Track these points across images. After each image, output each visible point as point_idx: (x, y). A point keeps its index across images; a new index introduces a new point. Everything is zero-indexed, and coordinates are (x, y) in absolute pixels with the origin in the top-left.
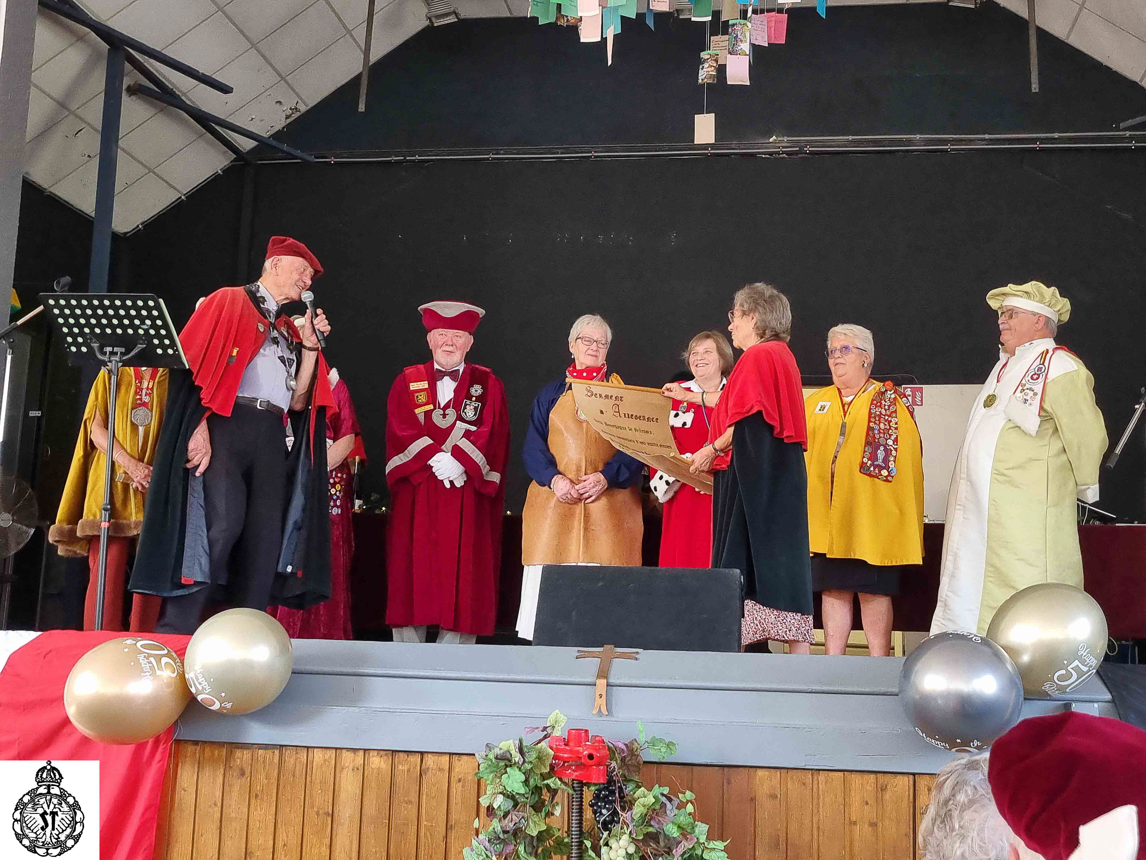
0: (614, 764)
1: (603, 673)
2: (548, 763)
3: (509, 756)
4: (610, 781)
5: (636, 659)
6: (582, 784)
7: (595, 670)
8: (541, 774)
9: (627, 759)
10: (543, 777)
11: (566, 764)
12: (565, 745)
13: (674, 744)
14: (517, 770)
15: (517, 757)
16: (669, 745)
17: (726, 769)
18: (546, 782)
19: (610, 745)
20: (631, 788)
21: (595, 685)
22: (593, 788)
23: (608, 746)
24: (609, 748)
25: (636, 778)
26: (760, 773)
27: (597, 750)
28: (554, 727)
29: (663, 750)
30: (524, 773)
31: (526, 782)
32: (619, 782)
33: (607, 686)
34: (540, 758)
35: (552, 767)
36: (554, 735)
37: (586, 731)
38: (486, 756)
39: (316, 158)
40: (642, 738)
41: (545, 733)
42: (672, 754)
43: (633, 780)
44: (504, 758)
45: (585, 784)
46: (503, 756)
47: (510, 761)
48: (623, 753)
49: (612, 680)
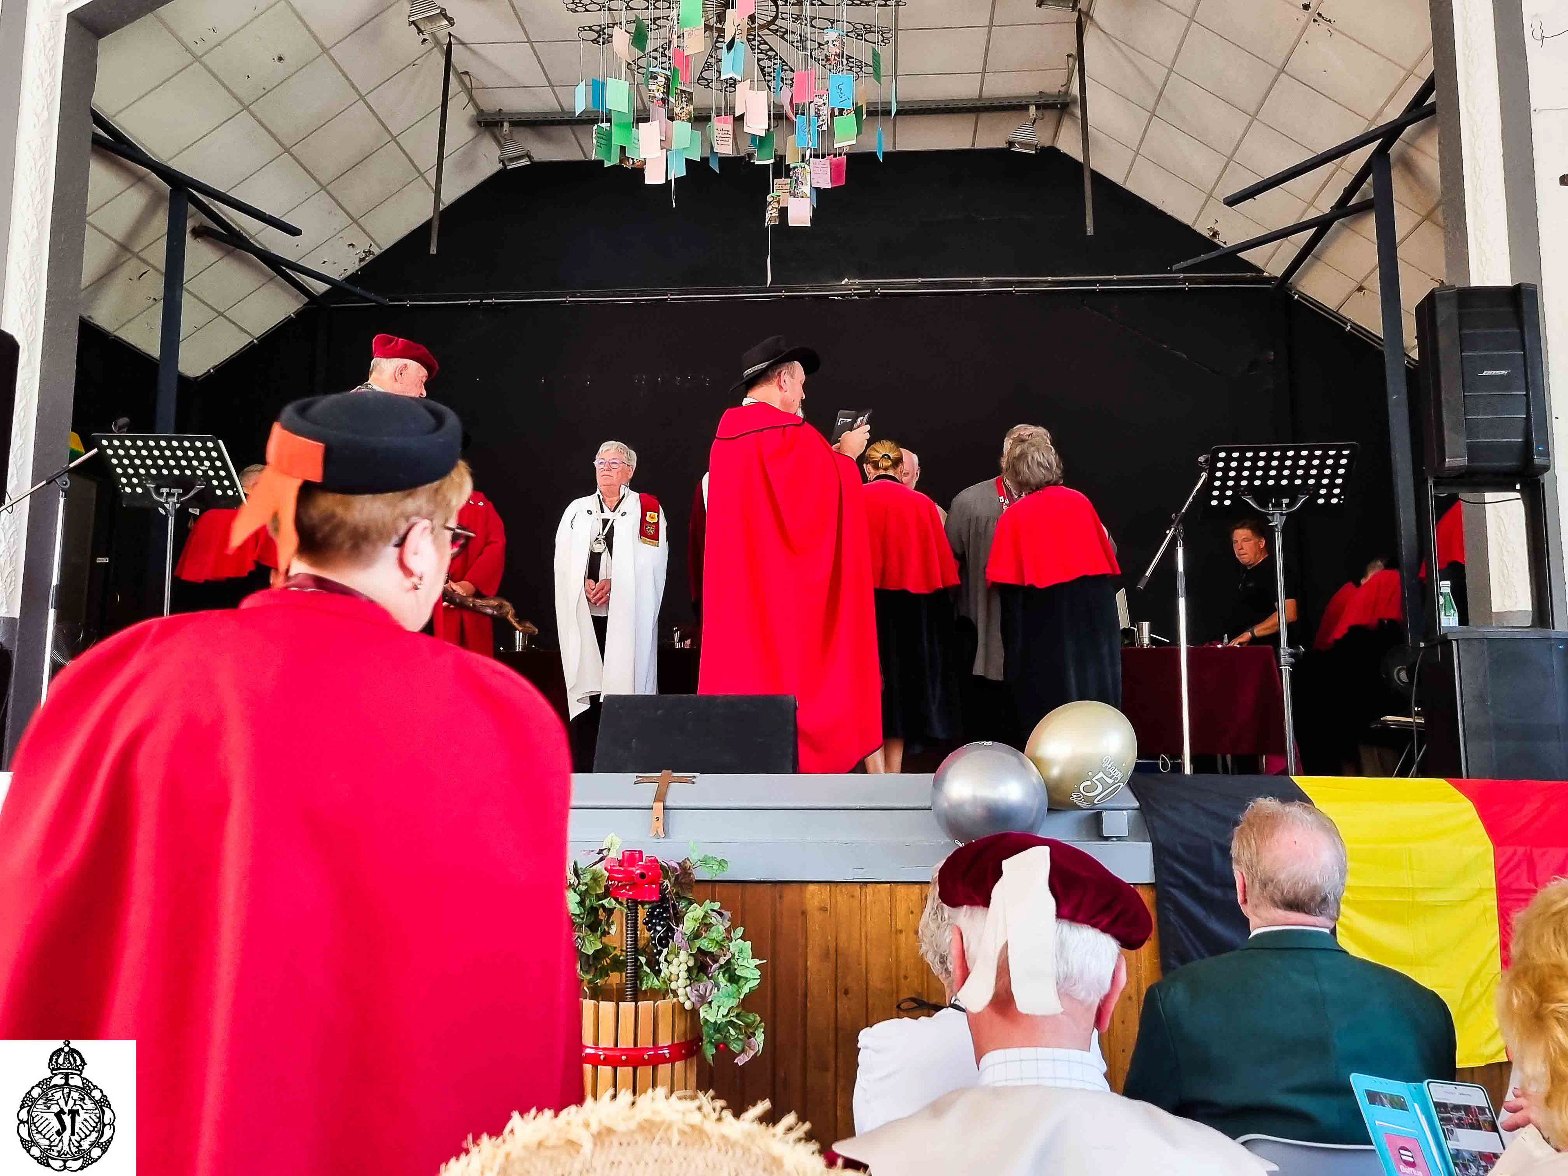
0: (666, 882)
1: (660, 797)
2: (603, 884)
5: (693, 783)
6: (636, 903)
7: (652, 794)
8: (597, 895)
9: (680, 878)
11: (620, 884)
12: (620, 866)
13: (726, 862)
15: (572, 879)
16: (722, 863)
17: (779, 886)
18: (600, 902)
19: (664, 864)
20: (684, 904)
21: (652, 809)
22: (647, 907)
23: (661, 865)
24: (662, 867)
25: (690, 896)
26: (811, 887)
27: (650, 870)
28: (609, 849)
29: (715, 867)
30: (580, 895)
31: (581, 903)
32: (672, 899)
33: (664, 809)
34: (595, 879)
35: (607, 888)
36: (609, 856)
37: (641, 852)
39: (390, 301)
40: (695, 857)
41: (601, 855)
42: (724, 872)
43: (686, 897)
45: (640, 903)
48: (676, 872)
49: (669, 803)
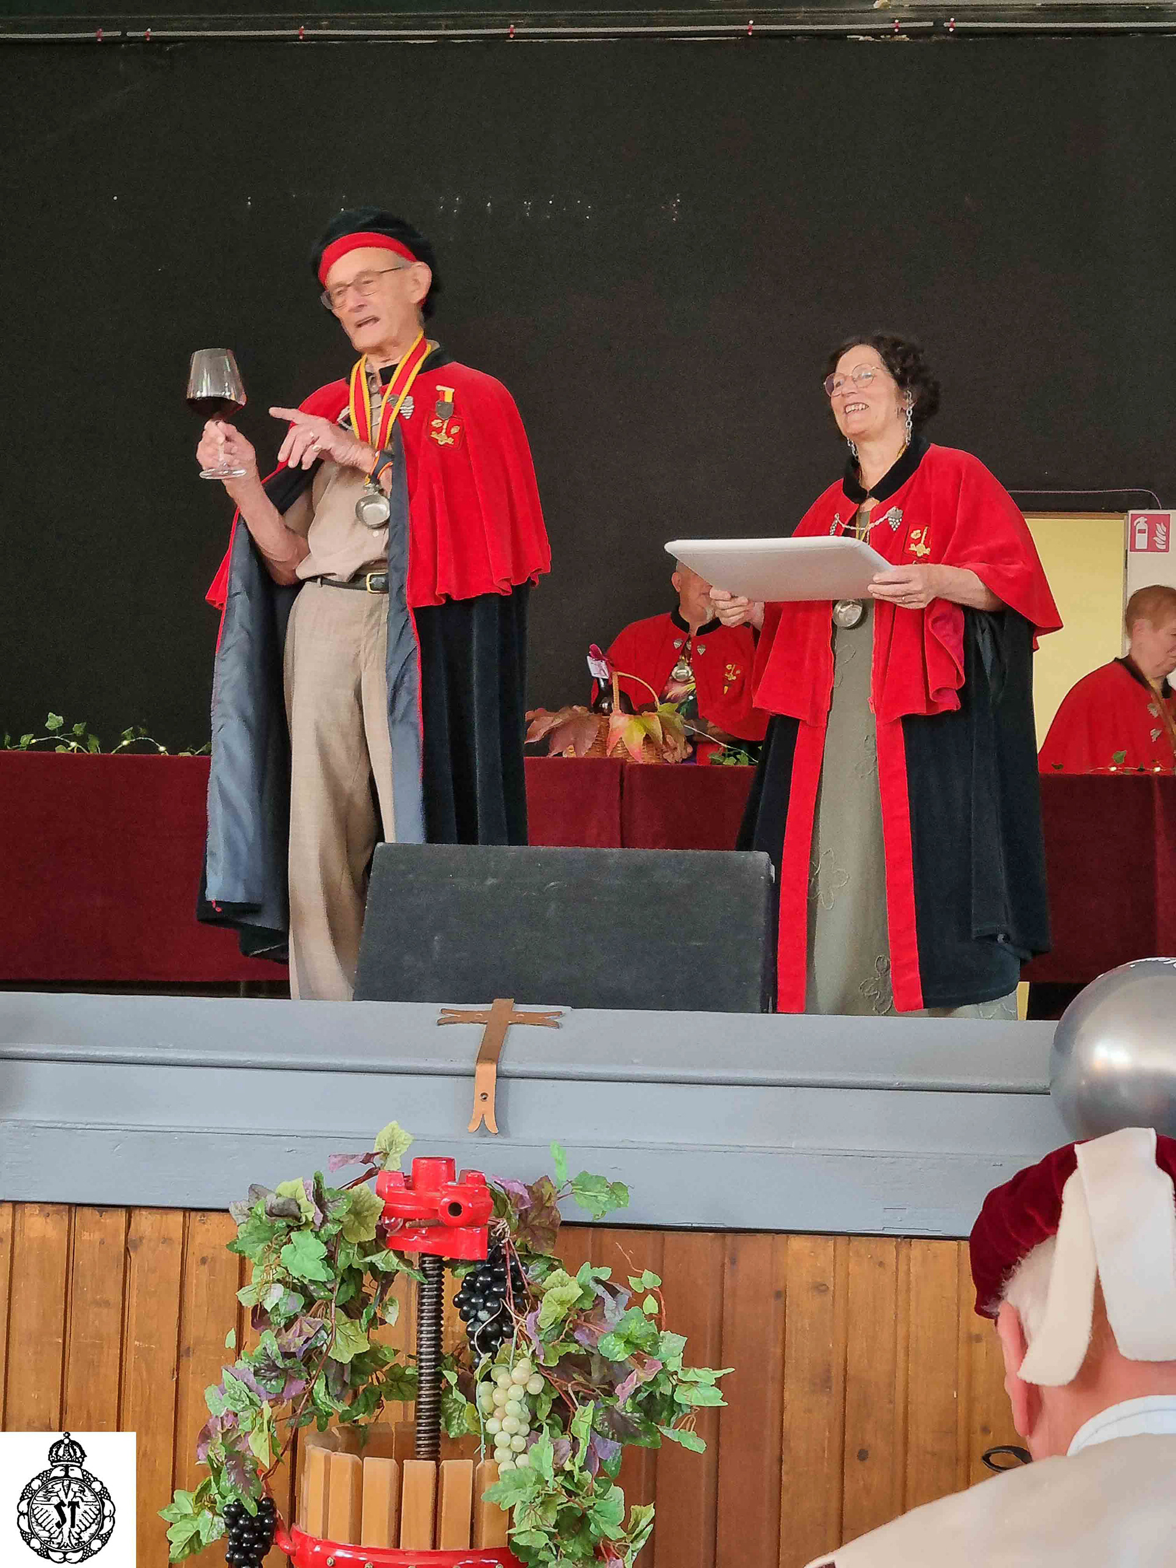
0: (503, 1223)
1: (490, 1053)
2: (373, 1222)
3: (296, 1210)
4: (496, 1257)
5: (557, 1026)
6: (440, 1264)
7: (474, 1047)
8: (361, 1245)
9: (530, 1217)
10: (365, 1249)
11: (407, 1225)
12: (408, 1188)
13: (624, 1188)
14: (311, 1236)
15: (311, 1212)
16: (616, 1188)
17: (729, 1237)
18: (368, 1259)
19: (497, 1188)
20: (538, 1271)
21: (474, 1076)
22: (462, 1272)
23: (493, 1190)
24: (494, 1194)
25: (548, 1253)
26: (796, 1243)
27: (470, 1197)
28: (386, 1155)
29: (603, 1198)
30: (326, 1243)
31: (330, 1260)
32: (512, 1258)
33: (498, 1077)
34: (357, 1212)
35: (381, 1231)
36: (386, 1169)
37: (450, 1162)
38: (250, 1209)
40: (561, 1175)
41: (370, 1166)
42: (619, 1205)
43: (541, 1256)
44: (285, 1213)
45: (447, 1264)
46: (282, 1210)
47: (298, 1219)
48: (523, 1205)
49: (508, 1066)
